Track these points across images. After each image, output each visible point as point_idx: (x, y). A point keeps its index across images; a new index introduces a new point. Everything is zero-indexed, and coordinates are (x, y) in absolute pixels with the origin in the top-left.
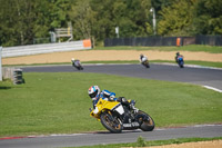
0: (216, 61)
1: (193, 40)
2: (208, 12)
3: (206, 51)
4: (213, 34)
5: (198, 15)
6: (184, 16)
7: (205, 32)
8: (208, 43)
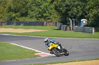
0: (16, 32)
1: (6, 23)
2: (13, 11)
3: (12, 28)
4: (15, 21)
5: (8, 12)
6: (2, 13)
7: (11, 20)
8: (13, 24)
